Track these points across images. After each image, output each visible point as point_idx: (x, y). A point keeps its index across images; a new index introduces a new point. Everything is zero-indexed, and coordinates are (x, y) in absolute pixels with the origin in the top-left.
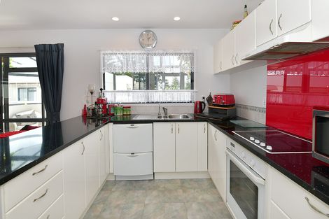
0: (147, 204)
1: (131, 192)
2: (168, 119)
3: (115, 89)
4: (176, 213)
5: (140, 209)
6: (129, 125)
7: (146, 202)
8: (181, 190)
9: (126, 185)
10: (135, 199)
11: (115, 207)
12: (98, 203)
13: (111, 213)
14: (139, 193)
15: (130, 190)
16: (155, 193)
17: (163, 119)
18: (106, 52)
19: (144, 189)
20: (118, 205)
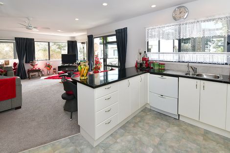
0: (167, 132)
1: (158, 120)
2: (195, 76)
3: (159, 51)
4: (189, 150)
5: (162, 132)
6: (160, 76)
7: (167, 131)
8: (202, 138)
9: (156, 114)
10: (161, 125)
11: (147, 123)
12: (138, 117)
13: (143, 125)
14: (165, 123)
15: (158, 118)
16: (176, 128)
17: (191, 76)
18: (149, 28)
19: (168, 122)
20: (149, 123)
